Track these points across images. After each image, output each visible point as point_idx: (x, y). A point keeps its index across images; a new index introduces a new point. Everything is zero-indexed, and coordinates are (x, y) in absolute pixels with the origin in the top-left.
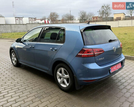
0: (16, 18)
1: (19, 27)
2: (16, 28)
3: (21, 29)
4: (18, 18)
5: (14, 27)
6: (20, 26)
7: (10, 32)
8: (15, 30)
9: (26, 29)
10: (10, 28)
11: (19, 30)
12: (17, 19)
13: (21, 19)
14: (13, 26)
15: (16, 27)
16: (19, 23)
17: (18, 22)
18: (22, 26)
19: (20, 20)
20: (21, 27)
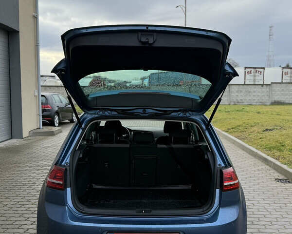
0: (248, 70)
1: (250, 92)
2: (242, 94)
3: (254, 96)
4: (252, 70)
5: (237, 92)
6: (252, 88)
8: (239, 99)
9: (267, 98)
10: (226, 94)
11: (248, 98)
12: (249, 73)
14: (234, 89)
15: (241, 91)
16: (254, 80)
17: (250, 80)
18: (258, 88)
19: (257, 74)
20: (254, 92)
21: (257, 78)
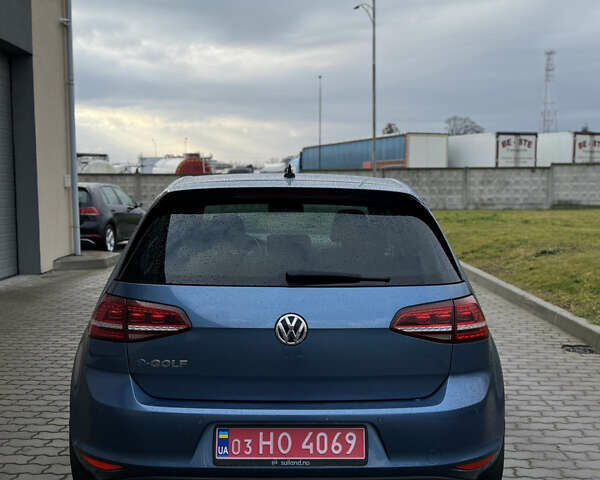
0: (503, 138)
1: (507, 183)
2: (492, 187)
3: (516, 191)
4: (513, 138)
5: (482, 183)
6: (513, 177)
7: (460, 207)
8: (485, 197)
9: (544, 196)
10: (459, 188)
11: (504, 196)
12: (506, 144)
13: (531, 138)
14: (475, 177)
15: (489, 182)
16: (517, 159)
17: (507, 158)
18: (526, 176)
19: (522, 147)
20: (517, 183)
21: (522, 154)
